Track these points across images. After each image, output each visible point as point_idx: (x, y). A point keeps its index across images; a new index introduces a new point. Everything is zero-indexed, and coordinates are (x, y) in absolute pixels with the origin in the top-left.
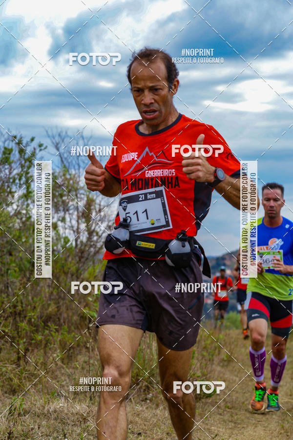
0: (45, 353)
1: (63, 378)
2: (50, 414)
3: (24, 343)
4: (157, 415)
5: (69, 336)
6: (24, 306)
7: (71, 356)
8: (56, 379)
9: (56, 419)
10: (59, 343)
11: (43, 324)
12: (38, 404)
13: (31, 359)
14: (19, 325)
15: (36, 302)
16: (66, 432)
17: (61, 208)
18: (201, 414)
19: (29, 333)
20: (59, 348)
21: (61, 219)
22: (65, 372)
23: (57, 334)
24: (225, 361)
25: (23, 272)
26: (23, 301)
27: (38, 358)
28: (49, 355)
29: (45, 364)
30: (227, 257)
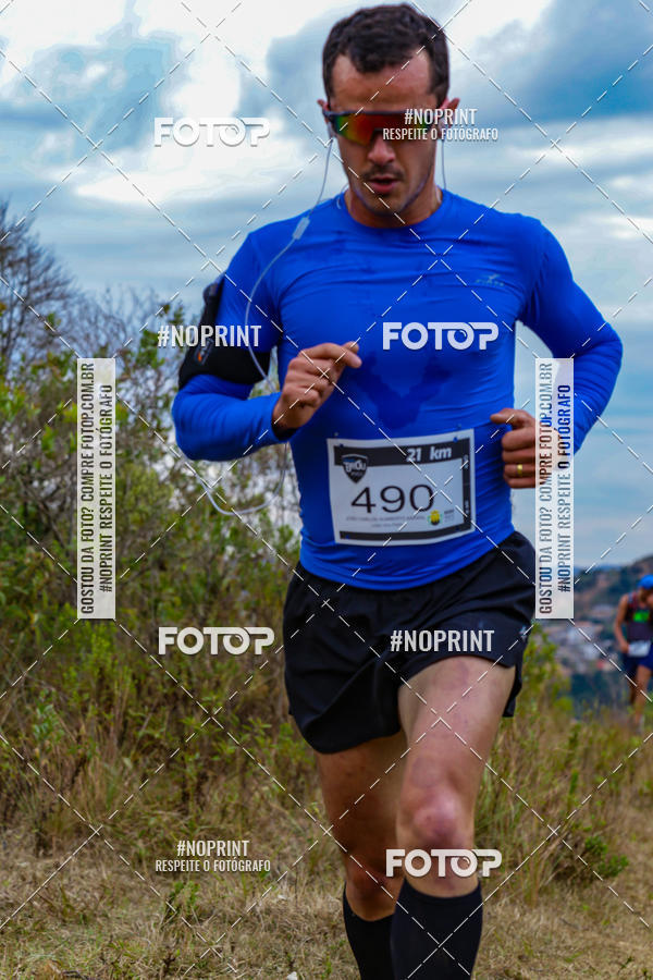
0: (244, 784)
1: (284, 838)
2: (258, 917)
3: (197, 762)
4: (495, 917)
5: (297, 744)
6: (195, 680)
7: (302, 791)
8: (269, 840)
9: (270, 928)
10: (273, 761)
11: (237, 719)
12: (230, 897)
13: (214, 797)
14: (184, 721)
15: (221, 672)
16: (293, 956)
17: (272, 463)
18: (595, 913)
19: (206, 740)
20: (274, 773)
21: (272, 486)
22: (288, 826)
23: (269, 740)
24: (646, 795)
25: (190, 607)
26: (192, 670)
27: (228, 794)
28: (253, 788)
29: (242, 807)
30: (645, 567)
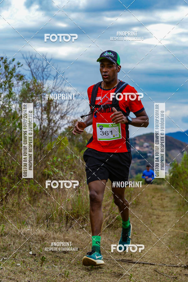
0: (19, 197)
1: (30, 213)
2: (21, 235)
3: (6, 190)
4: (89, 238)
5: (35, 186)
6: (6, 166)
7: (36, 199)
8: (26, 213)
9: (25, 239)
10: (28, 191)
11: (18, 178)
12: (14, 229)
13: (10, 200)
14: (3, 178)
15: (14, 164)
16: (31, 247)
18: (118, 237)
19: (9, 184)
20: (28, 194)
22: (31, 209)
23: (27, 185)
24: (134, 204)
25: (6, 145)
26: (5, 164)
27: (15, 199)
28: (22, 198)
29: (18, 204)
30: (137, 139)
